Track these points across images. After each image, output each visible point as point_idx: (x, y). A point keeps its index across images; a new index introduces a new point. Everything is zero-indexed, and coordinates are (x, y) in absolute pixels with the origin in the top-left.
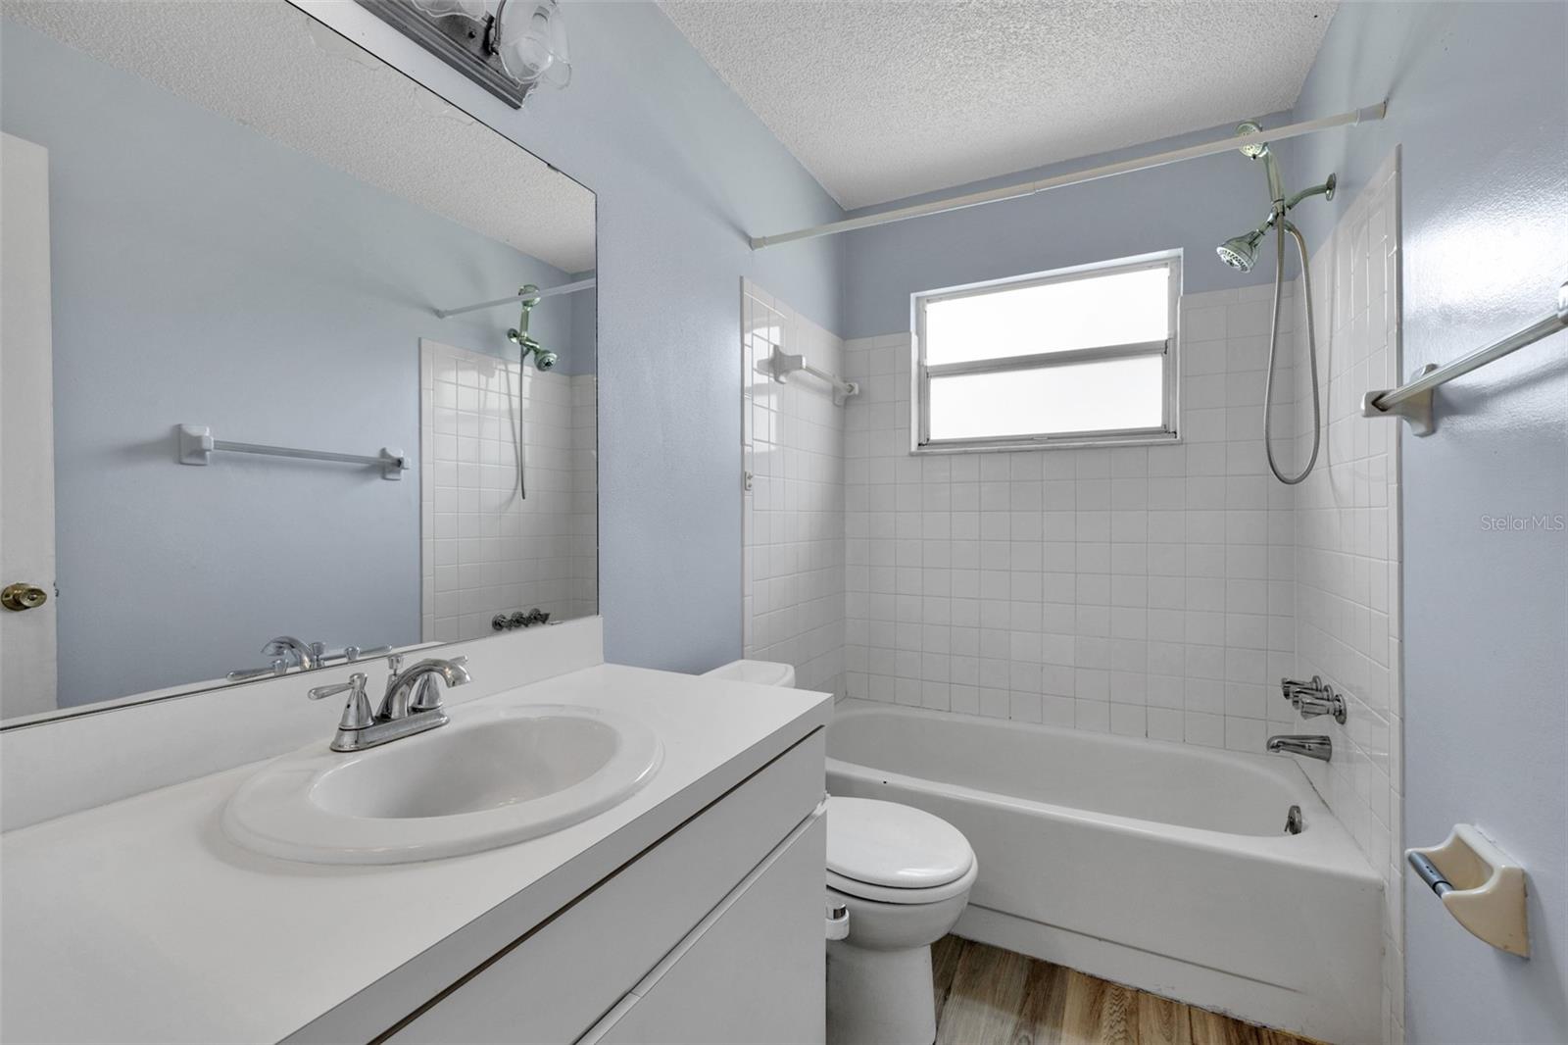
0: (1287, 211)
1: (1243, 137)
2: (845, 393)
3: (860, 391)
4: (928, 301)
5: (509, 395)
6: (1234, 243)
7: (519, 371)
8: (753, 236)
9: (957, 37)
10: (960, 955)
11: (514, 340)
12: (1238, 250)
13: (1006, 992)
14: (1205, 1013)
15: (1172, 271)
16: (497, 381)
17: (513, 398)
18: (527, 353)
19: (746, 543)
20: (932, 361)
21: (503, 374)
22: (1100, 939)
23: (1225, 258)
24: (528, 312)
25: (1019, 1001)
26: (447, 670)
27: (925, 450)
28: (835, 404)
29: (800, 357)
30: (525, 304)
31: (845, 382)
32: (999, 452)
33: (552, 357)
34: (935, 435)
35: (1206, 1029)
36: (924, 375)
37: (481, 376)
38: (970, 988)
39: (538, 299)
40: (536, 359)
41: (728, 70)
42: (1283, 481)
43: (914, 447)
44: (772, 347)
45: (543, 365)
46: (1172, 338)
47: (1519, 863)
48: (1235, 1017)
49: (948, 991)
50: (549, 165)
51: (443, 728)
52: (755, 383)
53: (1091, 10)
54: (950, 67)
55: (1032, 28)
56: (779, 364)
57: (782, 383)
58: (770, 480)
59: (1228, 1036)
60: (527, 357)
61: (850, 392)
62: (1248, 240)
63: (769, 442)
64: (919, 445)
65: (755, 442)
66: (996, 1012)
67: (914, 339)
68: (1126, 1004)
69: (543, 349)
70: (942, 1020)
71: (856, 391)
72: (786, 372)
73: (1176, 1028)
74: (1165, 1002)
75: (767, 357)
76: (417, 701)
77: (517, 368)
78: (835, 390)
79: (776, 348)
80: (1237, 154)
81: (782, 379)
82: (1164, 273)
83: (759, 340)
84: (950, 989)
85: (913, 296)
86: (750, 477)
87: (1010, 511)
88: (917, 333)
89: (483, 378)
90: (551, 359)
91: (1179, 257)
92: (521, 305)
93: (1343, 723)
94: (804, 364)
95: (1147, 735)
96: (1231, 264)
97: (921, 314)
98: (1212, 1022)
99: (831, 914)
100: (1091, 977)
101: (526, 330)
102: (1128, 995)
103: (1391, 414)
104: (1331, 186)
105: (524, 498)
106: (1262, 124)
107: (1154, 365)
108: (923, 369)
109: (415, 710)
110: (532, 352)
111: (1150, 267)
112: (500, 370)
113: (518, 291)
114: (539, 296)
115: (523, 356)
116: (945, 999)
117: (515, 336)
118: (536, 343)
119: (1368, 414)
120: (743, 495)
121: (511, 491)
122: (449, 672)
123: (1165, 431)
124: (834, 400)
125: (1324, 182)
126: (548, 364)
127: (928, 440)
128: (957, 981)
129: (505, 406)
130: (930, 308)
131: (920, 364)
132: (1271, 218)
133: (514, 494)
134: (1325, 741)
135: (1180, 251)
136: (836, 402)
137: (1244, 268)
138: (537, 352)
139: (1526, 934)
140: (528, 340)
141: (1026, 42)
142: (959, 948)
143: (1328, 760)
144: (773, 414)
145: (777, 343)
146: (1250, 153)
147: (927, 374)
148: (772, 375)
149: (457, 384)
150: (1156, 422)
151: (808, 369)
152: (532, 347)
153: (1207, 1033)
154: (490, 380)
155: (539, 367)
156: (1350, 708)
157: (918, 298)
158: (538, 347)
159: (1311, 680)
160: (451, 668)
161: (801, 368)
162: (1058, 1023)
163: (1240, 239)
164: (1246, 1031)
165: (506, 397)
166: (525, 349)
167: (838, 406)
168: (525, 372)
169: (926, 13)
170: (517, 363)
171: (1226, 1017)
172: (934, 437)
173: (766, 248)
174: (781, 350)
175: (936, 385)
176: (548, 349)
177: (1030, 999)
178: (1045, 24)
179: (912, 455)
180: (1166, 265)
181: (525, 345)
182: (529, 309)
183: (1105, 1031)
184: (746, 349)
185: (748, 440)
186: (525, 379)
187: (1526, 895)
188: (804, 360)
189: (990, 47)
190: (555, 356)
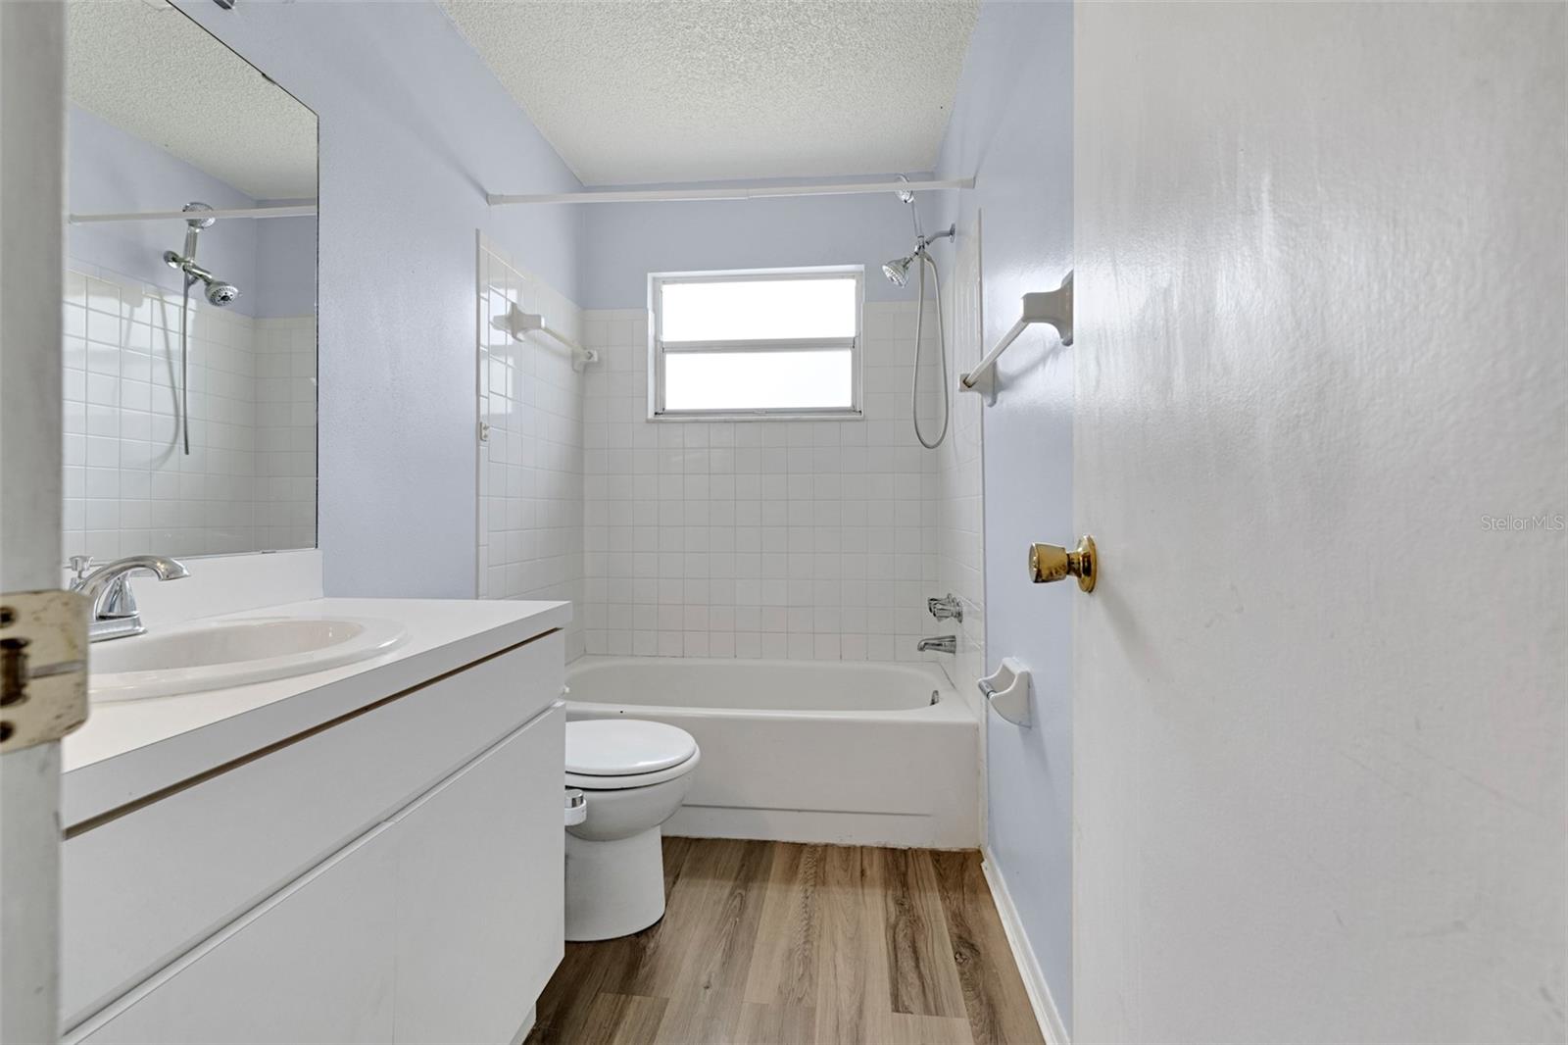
0: (926, 246)
1: (899, 184)
2: (584, 359)
3: (599, 359)
4: (664, 283)
5: (165, 329)
6: (894, 264)
7: (182, 303)
8: (491, 192)
9: (685, 53)
10: (688, 850)
11: (173, 265)
12: (896, 270)
13: (725, 867)
14: (871, 849)
15: (857, 282)
16: (147, 310)
17: (170, 334)
18: (193, 283)
19: (481, 493)
20: (669, 336)
21: (157, 304)
22: (799, 811)
23: (888, 275)
24: (196, 234)
25: (736, 870)
26: (159, 564)
27: (661, 418)
28: (574, 370)
29: (539, 317)
30: (192, 223)
31: (585, 349)
32: (726, 422)
33: (231, 291)
34: (671, 404)
35: (872, 860)
36: (660, 349)
37: (124, 304)
38: (695, 872)
39: (212, 221)
40: (207, 290)
41: (465, 24)
42: (926, 446)
43: (651, 415)
44: (509, 304)
45: (219, 299)
46: (858, 336)
47: (1027, 669)
48: (892, 847)
49: (677, 877)
50: (264, 75)
51: (140, 637)
52: (491, 343)
53: (789, 61)
54: (680, 77)
55: (746, 62)
56: (515, 321)
57: (520, 341)
58: (506, 434)
59: (886, 858)
60: (192, 289)
61: (590, 358)
62: (903, 263)
63: (506, 396)
64: (656, 413)
65: (491, 394)
66: (716, 882)
67: (651, 315)
68: (817, 855)
69: (217, 279)
70: (672, 898)
71: (595, 358)
72: (525, 329)
73: (851, 863)
74: (845, 848)
75: (504, 314)
76: (107, 608)
77: (180, 301)
78: (574, 356)
79: (513, 305)
80: (894, 195)
81: (520, 336)
82: (851, 284)
83: (496, 295)
84: (678, 875)
85: (650, 275)
86: (486, 428)
87: (735, 474)
88: (654, 311)
89: (126, 307)
90: (229, 294)
91: (862, 272)
92: (186, 224)
93: (961, 622)
94: (543, 324)
95: (841, 657)
96: (892, 280)
97: (657, 294)
98: (876, 853)
99: (570, 802)
100: (794, 844)
101: (194, 255)
102: (819, 849)
103: (973, 390)
104: (952, 233)
105: (187, 452)
106: (909, 178)
107: (845, 357)
108: (659, 343)
109: (102, 618)
110: (201, 283)
111: (843, 277)
112: (152, 299)
113: (183, 207)
114: (214, 216)
115: (188, 284)
116: (674, 883)
117: (174, 260)
118: (208, 273)
119: (961, 390)
120: (478, 445)
121: (168, 445)
122: (161, 567)
123: (853, 410)
124: (573, 365)
125: (948, 229)
126: (225, 298)
127: (664, 409)
128: (685, 869)
129: (159, 345)
130: (666, 289)
131: (656, 340)
132: (916, 249)
133: (171, 449)
134: (953, 639)
135: (862, 267)
136: (576, 368)
137: (900, 284)
138: (208, 283)
139: (1030, 712)
140: (194, 267)
141: (742, 72)
142: (687, 845)
143: (954, 652)
144: (510, 371)
145: (514, 301)
146: (903, 197)
147: (663, 349)
148: (509, 331)
149: (87, 308)
150: (847, 403)
151: (546, 330)
152: (201, 276)
153: (872, 863)
154: (137, 310)
155: (212, 300)
156: (965, 609)
157: (654, 279)
158: (210, 277)
159: (946, 597)
160: (162, 562)
161: (540, 327)
162: (765, 880)
163: (897, 262)
164: (898, 853)
165: (161, 332)
166: (191, 277)
167: (577, 372)
168: (189, 306)
169: (658, 26)
170: (177, 293)
171: (886, 848)
172: (669, 406)
173: (504, 205)
174: (520, 308)
175: (671, 360)
176: (224, 281)
177: (745, 868)
178: (756, 62)
179: (648, 421)
180: (853, 277)
181: (190, 272)
182: (198, 231)
183: (800, 876)
184: (482, 301)
185: (484, 391)
186: (189, 312)
187: (1029, 687)
188: (543, 320)
189: (713, 68)
190: (236, 290)
